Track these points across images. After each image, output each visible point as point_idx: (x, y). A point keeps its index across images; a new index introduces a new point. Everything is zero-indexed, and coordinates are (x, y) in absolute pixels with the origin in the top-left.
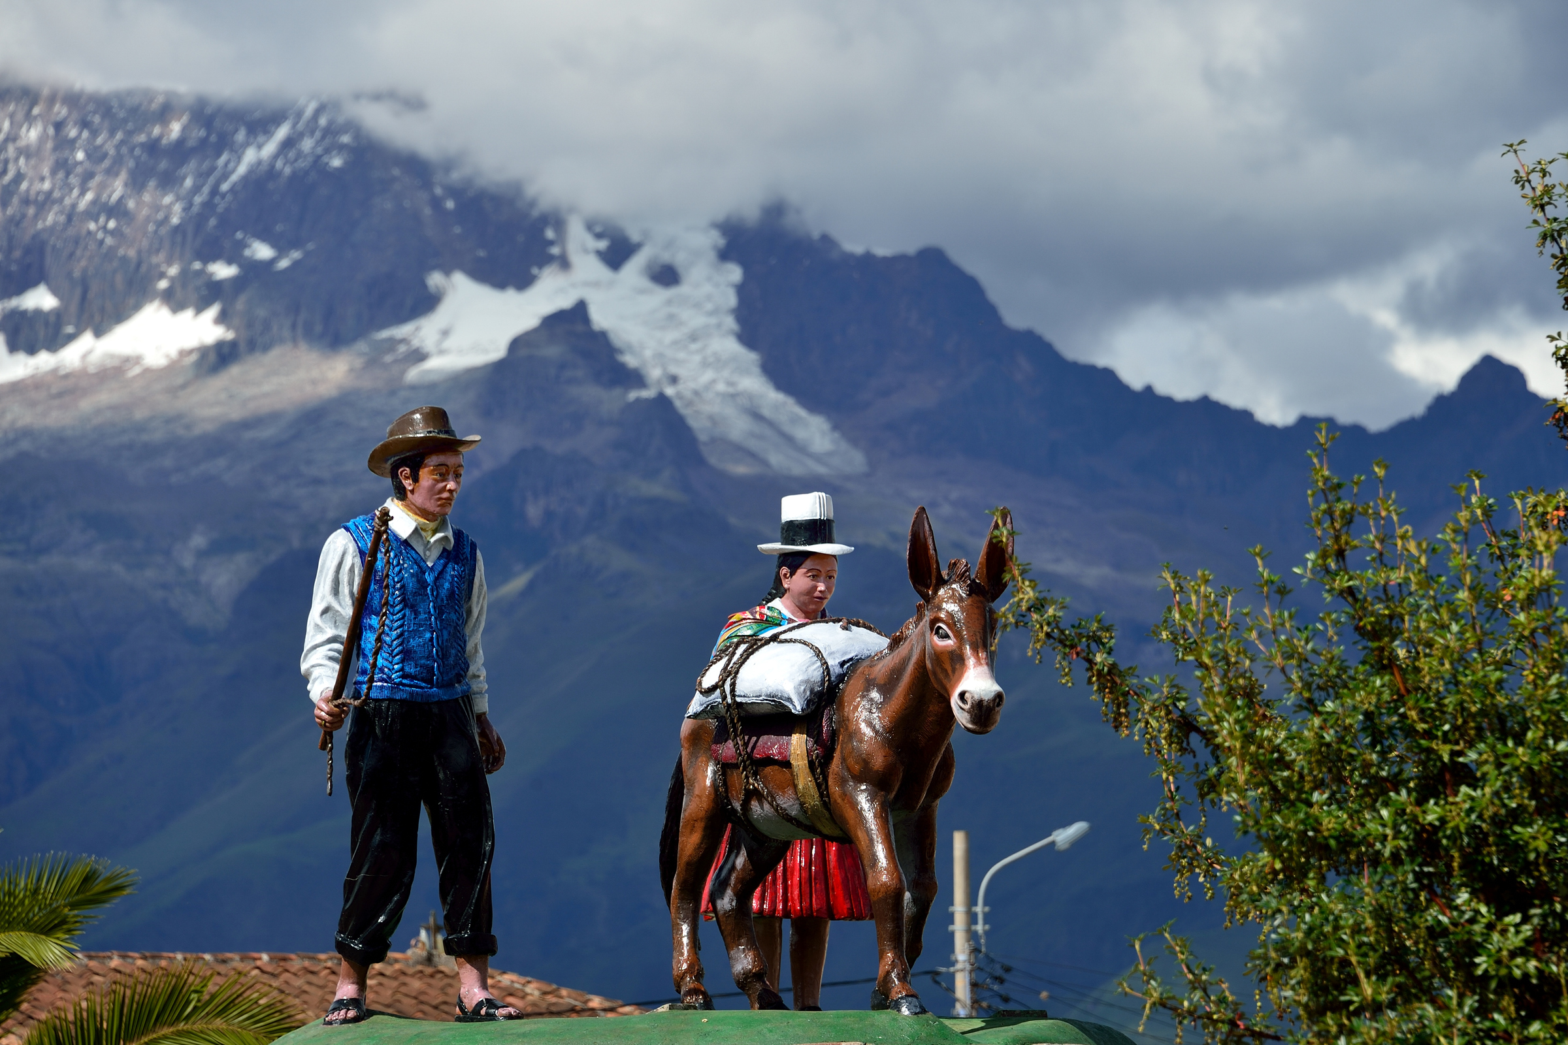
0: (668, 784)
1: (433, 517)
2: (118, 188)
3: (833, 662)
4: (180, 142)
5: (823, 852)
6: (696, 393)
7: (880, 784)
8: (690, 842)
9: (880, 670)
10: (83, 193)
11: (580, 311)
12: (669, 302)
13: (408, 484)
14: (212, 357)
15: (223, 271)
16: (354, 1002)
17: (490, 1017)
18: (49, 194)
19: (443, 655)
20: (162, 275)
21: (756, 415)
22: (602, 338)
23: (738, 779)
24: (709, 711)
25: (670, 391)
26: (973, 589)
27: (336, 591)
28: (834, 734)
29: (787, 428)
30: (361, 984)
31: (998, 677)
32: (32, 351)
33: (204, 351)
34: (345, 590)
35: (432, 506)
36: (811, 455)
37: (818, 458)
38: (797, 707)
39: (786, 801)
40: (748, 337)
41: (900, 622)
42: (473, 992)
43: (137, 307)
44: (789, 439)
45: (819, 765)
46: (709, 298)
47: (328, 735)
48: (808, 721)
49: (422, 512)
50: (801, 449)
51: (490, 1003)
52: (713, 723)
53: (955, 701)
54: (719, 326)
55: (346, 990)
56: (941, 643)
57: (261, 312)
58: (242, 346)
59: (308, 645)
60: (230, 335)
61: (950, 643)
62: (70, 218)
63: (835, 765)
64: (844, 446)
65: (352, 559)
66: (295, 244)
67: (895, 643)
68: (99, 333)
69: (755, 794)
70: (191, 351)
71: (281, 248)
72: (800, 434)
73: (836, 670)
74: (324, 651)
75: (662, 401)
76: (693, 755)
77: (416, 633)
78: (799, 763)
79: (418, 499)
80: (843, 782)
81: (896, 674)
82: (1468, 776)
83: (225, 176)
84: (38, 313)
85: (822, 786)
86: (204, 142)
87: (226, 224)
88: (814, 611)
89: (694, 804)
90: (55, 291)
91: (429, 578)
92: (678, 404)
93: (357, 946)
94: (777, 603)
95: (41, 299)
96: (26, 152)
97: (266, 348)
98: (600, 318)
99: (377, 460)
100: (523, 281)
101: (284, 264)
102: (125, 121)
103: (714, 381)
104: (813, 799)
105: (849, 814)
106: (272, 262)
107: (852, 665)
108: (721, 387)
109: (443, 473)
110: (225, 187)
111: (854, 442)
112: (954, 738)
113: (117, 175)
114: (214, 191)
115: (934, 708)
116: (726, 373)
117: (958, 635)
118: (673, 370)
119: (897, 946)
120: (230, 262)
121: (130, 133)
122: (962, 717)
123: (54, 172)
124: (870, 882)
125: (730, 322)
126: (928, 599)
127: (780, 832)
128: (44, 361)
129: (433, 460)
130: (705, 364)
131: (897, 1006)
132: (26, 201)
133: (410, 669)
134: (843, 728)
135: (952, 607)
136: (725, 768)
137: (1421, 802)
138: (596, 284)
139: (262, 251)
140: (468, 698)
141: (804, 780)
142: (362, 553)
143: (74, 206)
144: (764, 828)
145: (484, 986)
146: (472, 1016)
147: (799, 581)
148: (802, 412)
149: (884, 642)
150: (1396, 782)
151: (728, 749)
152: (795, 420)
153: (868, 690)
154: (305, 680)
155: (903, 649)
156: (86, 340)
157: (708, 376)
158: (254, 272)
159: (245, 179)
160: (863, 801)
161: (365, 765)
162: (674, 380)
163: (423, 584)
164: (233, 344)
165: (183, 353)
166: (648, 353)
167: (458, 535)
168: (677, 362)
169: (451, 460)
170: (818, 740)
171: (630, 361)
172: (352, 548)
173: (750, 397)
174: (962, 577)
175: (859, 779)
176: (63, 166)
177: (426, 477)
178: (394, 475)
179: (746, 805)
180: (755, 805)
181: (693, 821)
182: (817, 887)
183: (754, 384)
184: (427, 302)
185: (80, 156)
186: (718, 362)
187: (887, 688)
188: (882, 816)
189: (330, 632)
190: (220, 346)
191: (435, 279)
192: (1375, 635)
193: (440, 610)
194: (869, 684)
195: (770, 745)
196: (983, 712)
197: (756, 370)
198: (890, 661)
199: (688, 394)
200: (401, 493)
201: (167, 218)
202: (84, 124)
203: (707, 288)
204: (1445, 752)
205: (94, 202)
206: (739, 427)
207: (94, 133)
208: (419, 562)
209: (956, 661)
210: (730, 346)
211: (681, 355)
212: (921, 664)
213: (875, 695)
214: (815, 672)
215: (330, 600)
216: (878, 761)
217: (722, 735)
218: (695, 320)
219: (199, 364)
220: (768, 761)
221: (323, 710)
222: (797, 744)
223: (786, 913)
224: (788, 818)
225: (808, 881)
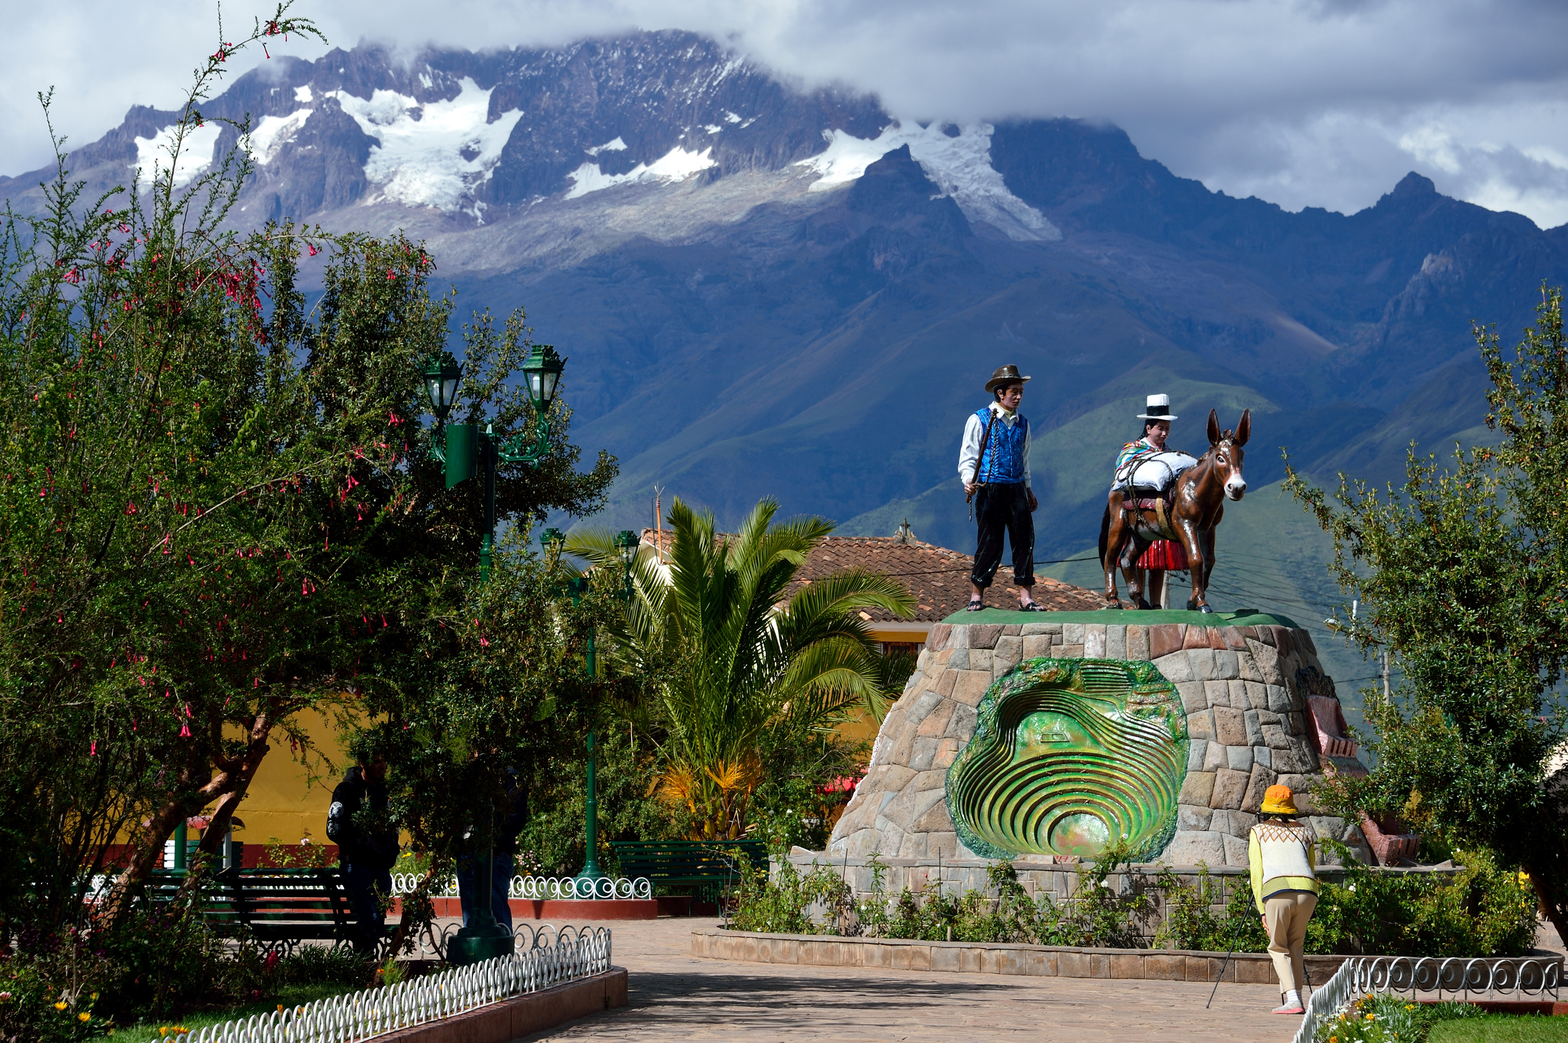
0: (1102, 516)
1: (1011, 409)
2: (660, 85)
3: (1174, 470)
4: (692, 59)
5: (1163, 543)
6: (967, 196)
7: (1193, 520)
8: (1113, 541)
9: (1194, 473)
10: (640, 88)
11: (905, 148)
12: (954, 145)
13: (1001, 396)
14: (707, 176)
15: (713, 129)
16: (979, 603)
17: (1033, 610)
18: (624, 87)
19: (1015, 465)
20: (682, 132)
21: (1001, 208)
22: (917, 165)
23: (1134, 516)
24: (1122, 488)
25: (953, 195)
26: (1234, 442)
27: (972, 439)
28: (1174, 499)
29: (1018, 216)
30: (981, 595)
31: (1244, 478)
32: (613, 174)
33: (702, 173)
34: (976, 439)
35: (1011, 405)
36: (1030, 230)
37: (1034, 232)
38: (1159, 488)
39: (1154, 526)
40: (996, 165)
41: (1203, 453)
42: (1026, 600)
43: (668, 150)
44: (1019, 221)
45: (1168, 511)
46: (975, 143)
47: (970, 497)
48: (1164, 494)
49: (1007, 408)
50: (1026, 227)
51: (1033, 604)
52: (1123, 493)
53: (1226, 487)
54: (981, 158)
55: (975, 597)
56: (1220, 464)
57: (733, 152)
58: (723, 170)
59: (961, 461)
60: (717, 164)
61: (1224, 464)
62: (634, 102)
63: (1175, 511)
64: (1049, 225)
65: (979, 427)
66: (752, 115)
67: (1200, 462)
68: (648, 164)
69: (1139, 522)
70: (696, 173)
71: (744, 116)
72: (1025, 219)
73: (1175, 473)
74: (967, 463)
75: (949, 199)
76: (1115, 505)
77: (1004, 456)
78: (1160, 510)
79: (1005, 402)
80: (1178, 519)
81: (1201, 475)
82: (1458, 562)
83: (715, 78)
84: (617, 152)
85: (1169, 519)
86: (705, 58)
87: (715, 103)
88: (1163, 446)
89: (1115, 525)
90: (625, 141)
91: (1009, 434)
92: (957, 201)
93: (980, 580)
94: (1144, 439)
95: (618, 144)
96: (612, 65)
97: (736, 171)
98: (915, 154)
99: (989, 386)
100: (874, 134)
101: (745, 125)
102: (663, 47)
103: (978, 189)
104: (1165, 525)
105: (1180, 532)
106: (740, 124)
107: (1182, 471)
108: (981, 192)
109: (1015, 392)
110: (715, 83)
111: (1055, 223)
112: (1224, 502)
113: (658, 77)
114: (710, 86)
115: (1216, 489)
116: (984, 185)
117: (1228, 460)
118: (955, 183)
119: (1200, 586)
120: (717, 125)
121: (667, 54)
122: (1228, 493)
123: (625, 77)
124: (1189, 560)
125: (987, 157)
126: (1215, 446)
127: (1148, 538)
128: (620, 178)
129: (1012, 387)
130: (973, 180)
131: (1200, 609)
132: (611, 92)
133: (1002, 471)
134: (1179, 496)
135: (1226, 449)
136: (1128, 511)
137: (1441, 570)
138: (914, 135)
139: (734, 118)
140: (1024, 482)
141: (1161, 517)
142: (983, 425)
143: (636, 94)
144: (1144, 536)
145: (1030, 597)
146: (1026, 609)
147: (1154, 431)
148: (1027, 207)
149: (1194, 461)
150: (1432, 563)
151: (1129, 504)
152: (1022, 211)
153: (1188, 481)
154: (960, 474)
155: (1204, 465)
156: (642, 168)
157: (975, 186)
158: (730, 129)
159: (726, 78)
160: (1187, 527)
161: (984, 508)
162: (956, 188)
163: (1007, 437)
164: (718, 169)
165: (691, 175)
166: (942, 174)
167: (1020, 416)
168: (958, 179)
169: (1018, 387)
170: (1167, 501)
171: (932, 178)
172: (979, 422)
173: (998, 198)
174: (1229, 437)
175: (1185, 518)
176: (631, 73)
177: (1009, 394)
178: (996, 392)
179: (1136, 527)
180: (1140, 526)
181: (1114, 533)
182: (1161, 557)
183: (1000, 190)
184: (821, 146)
185: (640, 67)
186: (980, 179)
187: (1196, 481)
188: (1194, 533)
189: (970, 456)
190: (711, 169)
191: (827, 133)
192: (1428, 512)
193: (1013, 447)
194: (1189, 479)
195: (1148, 503)
196: (1238, 493)
197: (1002, 183)
198: (1198, 470)
199: (963, 196)
200: (998, 400)
201: (684, 101)
202: (643, 50)
203: (975, 137)
204: (1450, 553)
205: (646, 92)
206: (991, 214)
207: (647, 54)
208: (1005, 428)
209: (1226, 472)
210: (988, 170)
211: (960, 175)
212: (1211, 472)
213: (1191, 483)
214: (1167, 474)
215: (970, 443)
216: (1193, 511)
217: (1127, 496)
218: (968, 155)
219: (699, 180)
220: (1147, 509)
221: (968, 488)
222: (1159, 502)
223: (1148, 568)
224: (1155, 533)
225: (1157, 554)
